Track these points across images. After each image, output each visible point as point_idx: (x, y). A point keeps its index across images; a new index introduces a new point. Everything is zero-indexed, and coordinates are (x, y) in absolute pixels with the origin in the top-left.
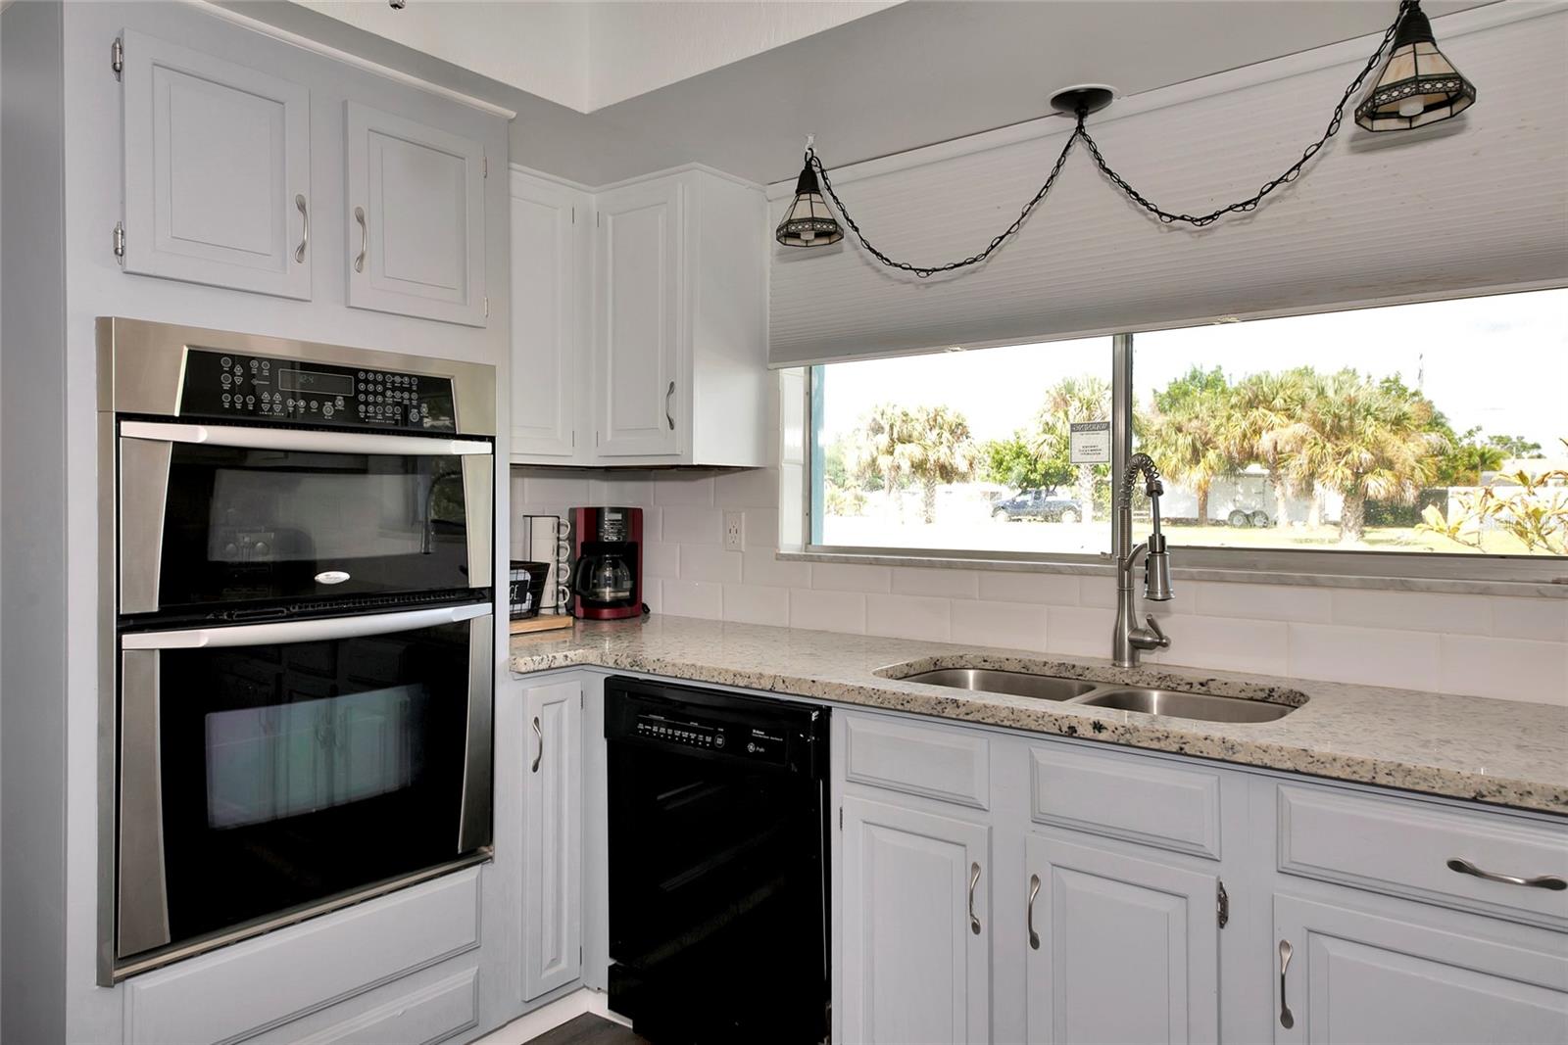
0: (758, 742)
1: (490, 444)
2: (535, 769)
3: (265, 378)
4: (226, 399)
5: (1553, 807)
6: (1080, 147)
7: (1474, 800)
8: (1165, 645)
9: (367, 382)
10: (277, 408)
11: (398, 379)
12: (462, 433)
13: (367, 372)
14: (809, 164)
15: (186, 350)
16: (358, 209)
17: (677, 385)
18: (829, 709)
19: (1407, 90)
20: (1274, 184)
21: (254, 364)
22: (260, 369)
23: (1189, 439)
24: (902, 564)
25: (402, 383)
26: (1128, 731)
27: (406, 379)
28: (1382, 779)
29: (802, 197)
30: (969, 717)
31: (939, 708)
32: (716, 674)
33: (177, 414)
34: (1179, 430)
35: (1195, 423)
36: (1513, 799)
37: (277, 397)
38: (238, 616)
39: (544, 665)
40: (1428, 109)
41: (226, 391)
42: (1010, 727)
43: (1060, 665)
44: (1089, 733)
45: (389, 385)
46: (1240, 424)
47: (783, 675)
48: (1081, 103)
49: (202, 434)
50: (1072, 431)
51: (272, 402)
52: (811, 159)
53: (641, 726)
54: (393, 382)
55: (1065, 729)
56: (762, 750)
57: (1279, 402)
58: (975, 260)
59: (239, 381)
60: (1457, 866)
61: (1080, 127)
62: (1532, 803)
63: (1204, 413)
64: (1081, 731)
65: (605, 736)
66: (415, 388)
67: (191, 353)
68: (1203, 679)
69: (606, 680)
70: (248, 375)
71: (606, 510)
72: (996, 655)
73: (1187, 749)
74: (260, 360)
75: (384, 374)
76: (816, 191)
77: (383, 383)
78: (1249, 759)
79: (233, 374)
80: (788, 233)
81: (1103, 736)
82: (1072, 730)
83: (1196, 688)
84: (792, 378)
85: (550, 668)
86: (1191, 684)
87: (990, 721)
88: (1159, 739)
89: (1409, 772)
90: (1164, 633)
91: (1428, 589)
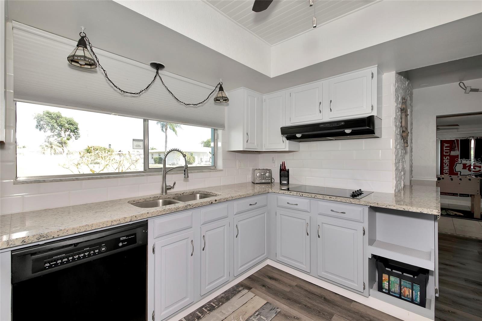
0: (123, 241)
6: (158, 77)
8: (173, 188)
14: (83, 38)
18: (147, 221)
20: (200, 103)
26: (220, 200)
28: (246, 196)
30: (193, 207)
32: (101, 224)
36: (255, 194)
40: (223, 101)
42: (201, 206)
44: (215, 202)
48: (158, 67)
50: (133, 141)
53: (48, 264)
55: (211, 203)
56: (126, 243)
61: (157, 72)
62: (257, 194)
64: (213, 202)
68: (182, 193)
76: (86, 48)
81: (217, 202)
87: (197, 206)
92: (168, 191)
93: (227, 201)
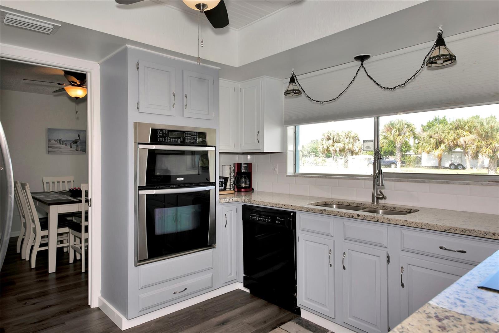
0: (279, 220)
1: (214, 148)
2: (225, 227)
3: (167, 134)
4: (159, 139)
5: (462, 233)
7: (444, 231)
8: (385, 198)
9: (187, 134)
10: (169, 141)
11: (194, 133)
12: (208, 145)
13: (187, 132)
14: (292, 76)
15: (151, 128)
16: (186, 94)
17: (260, 132)
18: (296, 212)
19: (437, 58)
20: (409, 80)
21: (164, 131)
22: (165, 132)
23: (435, 140)
24: (318, 177)
25: (195, 134)
27: (196, 133)
28: (424, 227)
29: (291, 84)
30: (328, 214)
31: (321, 211)
32: (268, 204)
33: (149, 143)
34: (431, 137)
35: (437, 135)
36: (453, 231)
37: (169, 138)
38: (161, 187)
39: (227, 201)
40: (444, 62)
41: (158, 137)
42: (338, 216)
43: (358, 203)
44: (357, 217)
45: (192, 135)
46: (452, 135)
47: (284, 204)
48: (362, 58)
49: (154, 147)
50: (364, 142)
51: (168, 139)
52: (293, 74)
53: (251, 217)
54: (193, 134)
55: (351, 216)
56: (279, 222)
57: (466, 128)
58: (335, 99)
59: (161, 135)
60: (441, 248)
61: (362, 65)
62: (457, 232)
63: (440, 132)
64: (354, 217)
65: (242, 219)
66: (198, 135)
67: (152, 129)
68: (394, 206)
69: (242, 205)
70: (163, 133)
71: (243, 164)
72: (341, 201)
73: (379, 221)
74: (165, 130)
75: (191, 132)
76: (295, 83)
77: (191, 134)
78: (393, 223)
79: (160, 134)
80: (287, 93)
81: (360, 218)
82: (353, 217)
83: (392, 209)
84: (290, 130)
85: (229, 202)
86: (391, 208)
87: (333, 214)
88: (373, 218)
89: (430, 225)
90: (385, 195)
91: (453, 183)
92: (380, 201)
93: (378, 221)
